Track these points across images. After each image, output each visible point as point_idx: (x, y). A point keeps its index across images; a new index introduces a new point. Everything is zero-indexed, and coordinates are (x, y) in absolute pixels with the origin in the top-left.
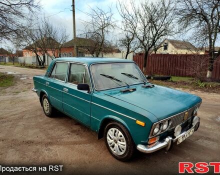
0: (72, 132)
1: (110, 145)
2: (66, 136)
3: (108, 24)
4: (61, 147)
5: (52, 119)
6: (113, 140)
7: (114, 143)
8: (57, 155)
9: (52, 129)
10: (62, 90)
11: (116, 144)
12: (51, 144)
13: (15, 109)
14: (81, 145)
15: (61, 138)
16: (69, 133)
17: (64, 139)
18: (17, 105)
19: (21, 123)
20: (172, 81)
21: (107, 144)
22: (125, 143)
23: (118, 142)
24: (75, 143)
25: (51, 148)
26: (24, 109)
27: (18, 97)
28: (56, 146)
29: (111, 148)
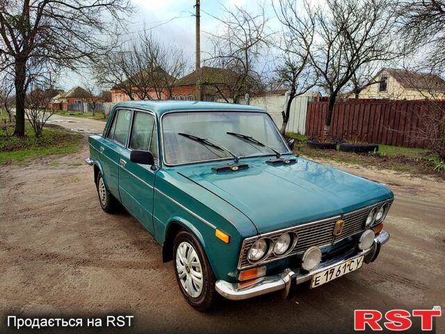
0: (135, 243)
1: (180, 275)
2: (120, 251)
3: (258, 39)
4: (101, 271)
5: (111, 216)
6: (184, 267)
7: (185, 272)
8: (87, 285)
9: (101, 234)
10: (119, 163)
11: (188, 275)
12: (85, 262)
13: (58, 195)
14: (139, 271)
15: (109, 253)
16: (128, 244)
17: (114, 256)
18: (64, 187)
19: (54, 220)
20: (378, 155)
21: (177, 273)
22: (200, 275)
23: (192, 270)
24: (129, 266)
25: (82, 271)
26: (72, 196)
27: (72, 174)
28: (92, 268)
29: (182, 281)
